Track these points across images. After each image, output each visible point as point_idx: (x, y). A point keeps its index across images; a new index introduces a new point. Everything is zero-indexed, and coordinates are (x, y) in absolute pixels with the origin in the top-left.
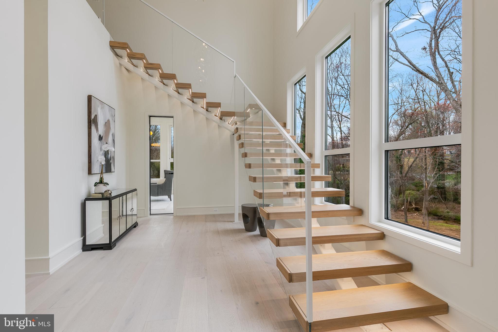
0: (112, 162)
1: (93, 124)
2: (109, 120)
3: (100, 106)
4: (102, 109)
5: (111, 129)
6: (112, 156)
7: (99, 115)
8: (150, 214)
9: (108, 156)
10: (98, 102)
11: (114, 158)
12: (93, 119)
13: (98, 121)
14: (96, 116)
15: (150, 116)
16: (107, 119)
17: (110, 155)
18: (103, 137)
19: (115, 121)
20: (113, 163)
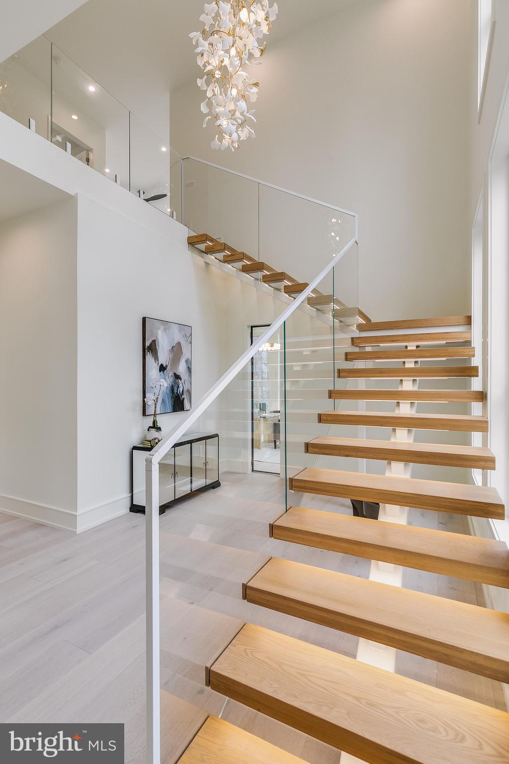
0: (185, 398)
1: (149, 352)
2: (179, 344)
3: (162, 327)
4: (165, 331)
5: (184, 354)
6: (185, 390)
7: (160, 341)
8: (253, 470)
9: (177, 390)
10: (157, 324)
11: (189, 392)
12: (148, 346)
13: (158, 347)
14: (154, 341)
15: (252, 327)
16: (176, 342)
17: (181, 389)
18: (167, 366)
19: (191, 343)
20: (188, 397)
